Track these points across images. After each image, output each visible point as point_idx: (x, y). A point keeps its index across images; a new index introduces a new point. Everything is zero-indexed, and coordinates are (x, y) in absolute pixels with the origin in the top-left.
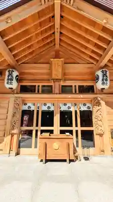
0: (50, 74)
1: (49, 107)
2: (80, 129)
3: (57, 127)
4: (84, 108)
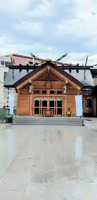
0: (45, 86)
1: (45, 99)
2: (57, 108)
3: (48, 107)
4: (59, 100)
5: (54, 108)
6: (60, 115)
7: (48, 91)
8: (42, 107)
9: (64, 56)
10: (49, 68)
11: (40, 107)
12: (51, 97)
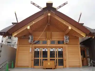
1: (45, 50)
4: (60, 50)
5: (55, 58)
6: (62, 67)
7: (49, 42)
8: (42, 58)
9: (65, 4)
10: (49, 14)
11: (41, 58)
12: (52, 48)
